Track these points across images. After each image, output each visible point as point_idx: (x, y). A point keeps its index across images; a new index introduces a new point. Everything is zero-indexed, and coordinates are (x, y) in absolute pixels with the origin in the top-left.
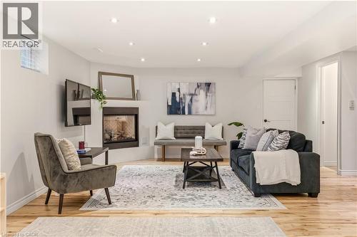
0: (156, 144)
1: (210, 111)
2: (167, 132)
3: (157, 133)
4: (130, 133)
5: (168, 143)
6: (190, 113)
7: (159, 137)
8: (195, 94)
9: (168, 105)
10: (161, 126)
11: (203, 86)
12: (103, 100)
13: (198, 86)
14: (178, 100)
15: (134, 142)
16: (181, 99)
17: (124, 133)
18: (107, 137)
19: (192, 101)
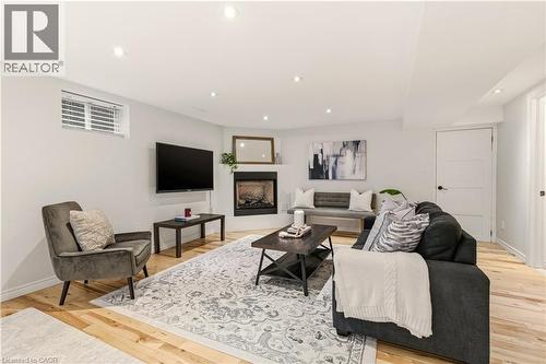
1: (358, 175)
6: (334, 178)
8: (340, 155)
9: (310, 169)
11: (350, 145)
12: (234, 165)
13: (344, 146)
14: (320, 162)
15: (272, 209)
16: (324, 161)
17: (264, 199)
18: (242, 202)
19: (336, 163)
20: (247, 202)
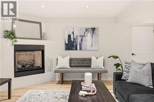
0: (56, 72)
1: (94, 48)
2: (64, 63)
3: (57, 64)
4: (38, 63)
5: (64, 71)
6: (81, 49)
7: (58, 66)
8: (84, 36)
9: (66, 44)
10: (60, 58)
11: (90, 30)
12: (14, 39)
13: (86, 30)
14: (72, 40)
15: (41, 70)
16: (74, 39)
17: (34, 63)
18: (20, 66)
19: (82, 40)
20: (23, 66)
